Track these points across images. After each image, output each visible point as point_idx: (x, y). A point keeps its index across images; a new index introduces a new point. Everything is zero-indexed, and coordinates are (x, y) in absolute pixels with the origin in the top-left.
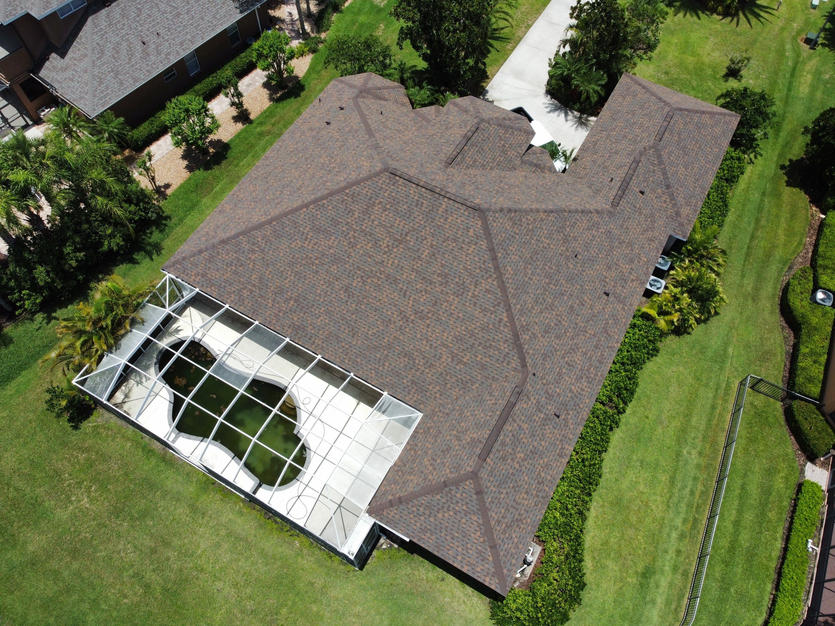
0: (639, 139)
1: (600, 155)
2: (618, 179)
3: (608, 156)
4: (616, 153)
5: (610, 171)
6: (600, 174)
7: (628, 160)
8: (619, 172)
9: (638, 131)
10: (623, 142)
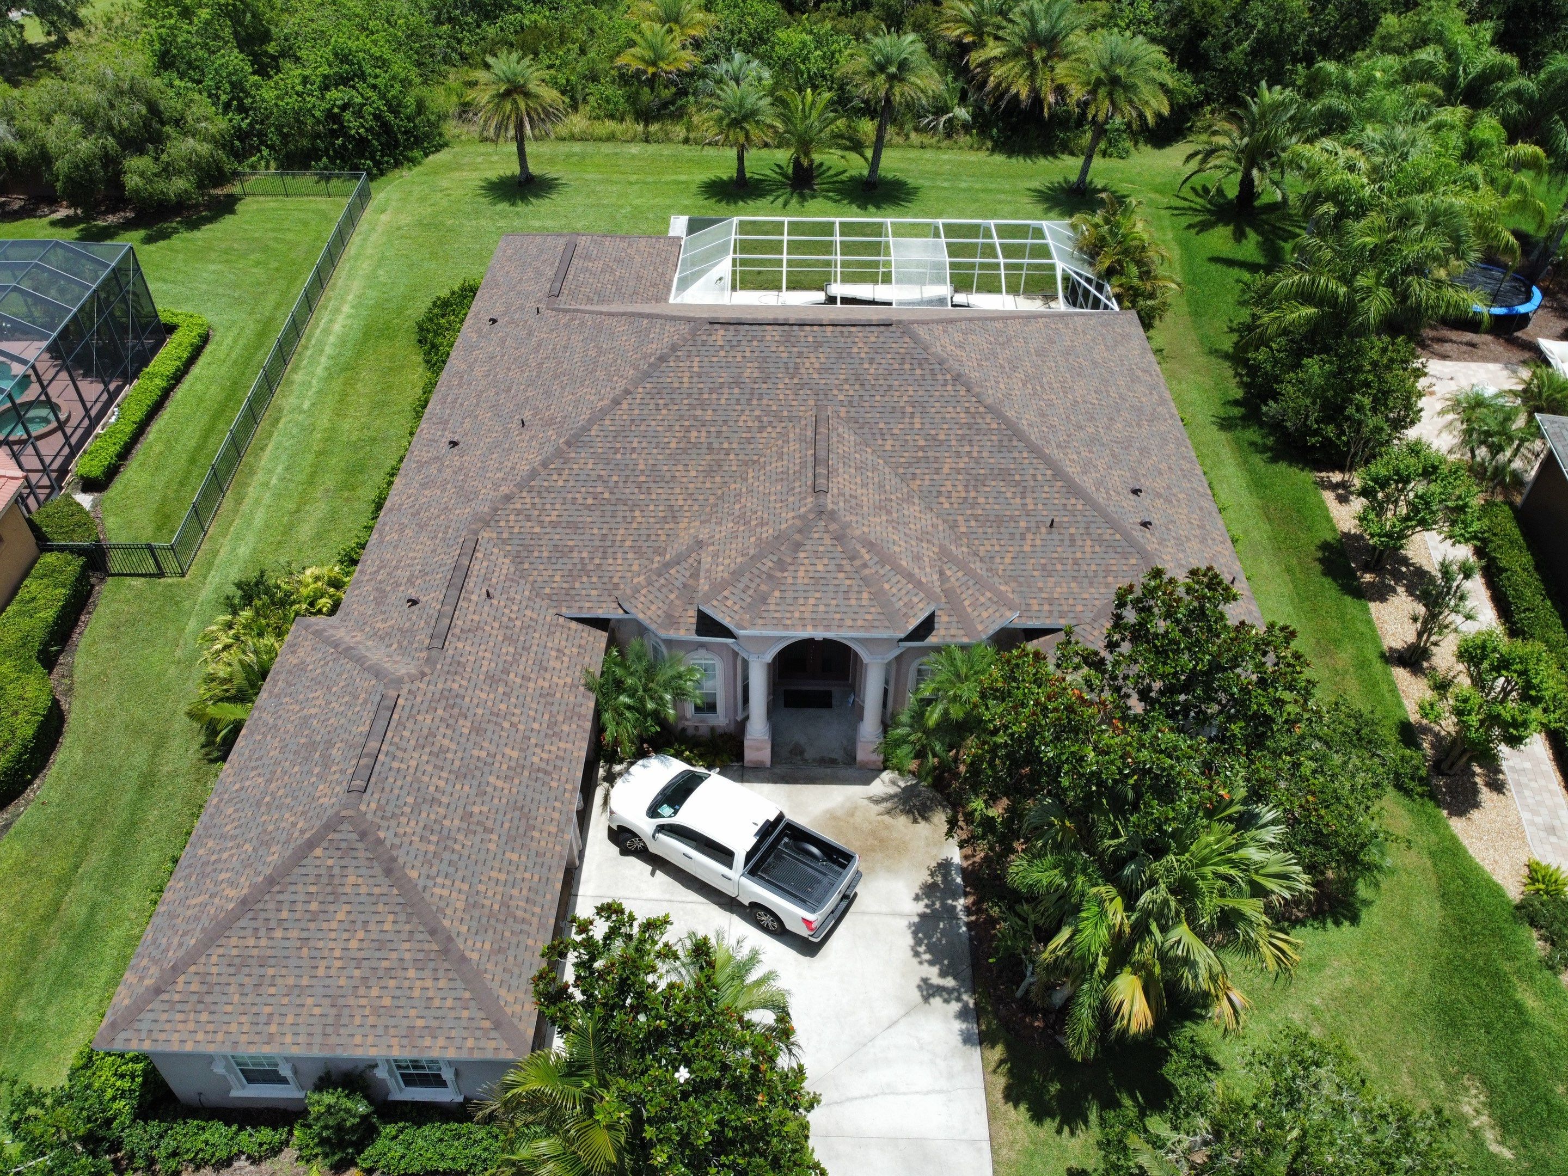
0: (440, 712)
1: (531, 685)
2: (474, 598)
3: (512, 675)
4: (492, 680)
5: (496, 625)
6: (518, 623)
7: (460, 645)
8: (476, 618)
9: (446, 742)
10: (480, 711)
